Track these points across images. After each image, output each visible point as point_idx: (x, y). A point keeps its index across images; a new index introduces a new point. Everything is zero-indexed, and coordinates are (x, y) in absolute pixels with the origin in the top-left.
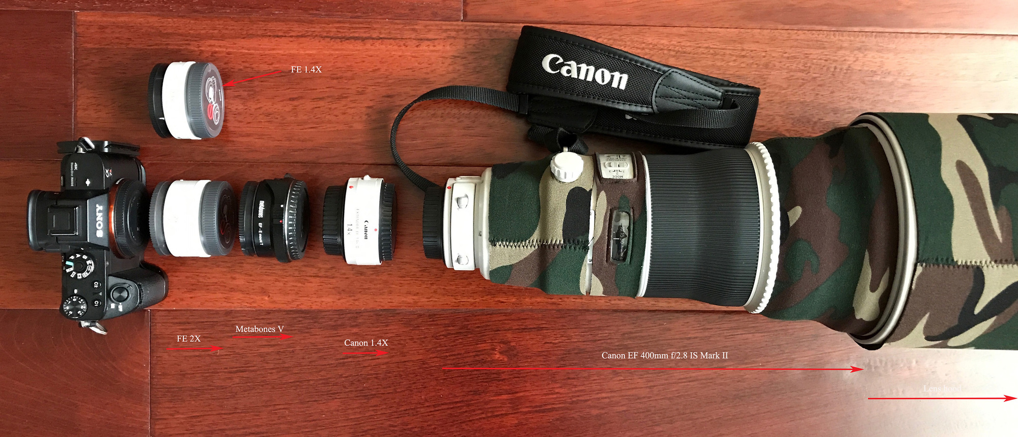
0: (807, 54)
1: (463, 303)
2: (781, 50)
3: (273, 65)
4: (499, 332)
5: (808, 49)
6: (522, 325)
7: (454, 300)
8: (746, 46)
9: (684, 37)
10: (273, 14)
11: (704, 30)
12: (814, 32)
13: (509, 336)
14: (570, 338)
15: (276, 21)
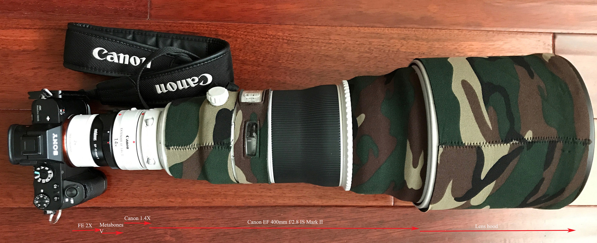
0: (370, 42)
1: (146, 203)
2: (354, 40)
3: (22, 47)
4: (170, 222)
5: (371, 39)
6: (185, 217)
7: (140, 201)
8: (332, 37)
9: (292, 31)
10: (23, 14)
11: (305, 27)
12: (375, 28)
13: (177, 224)
14: (218, 225)
15: (25, 19)
